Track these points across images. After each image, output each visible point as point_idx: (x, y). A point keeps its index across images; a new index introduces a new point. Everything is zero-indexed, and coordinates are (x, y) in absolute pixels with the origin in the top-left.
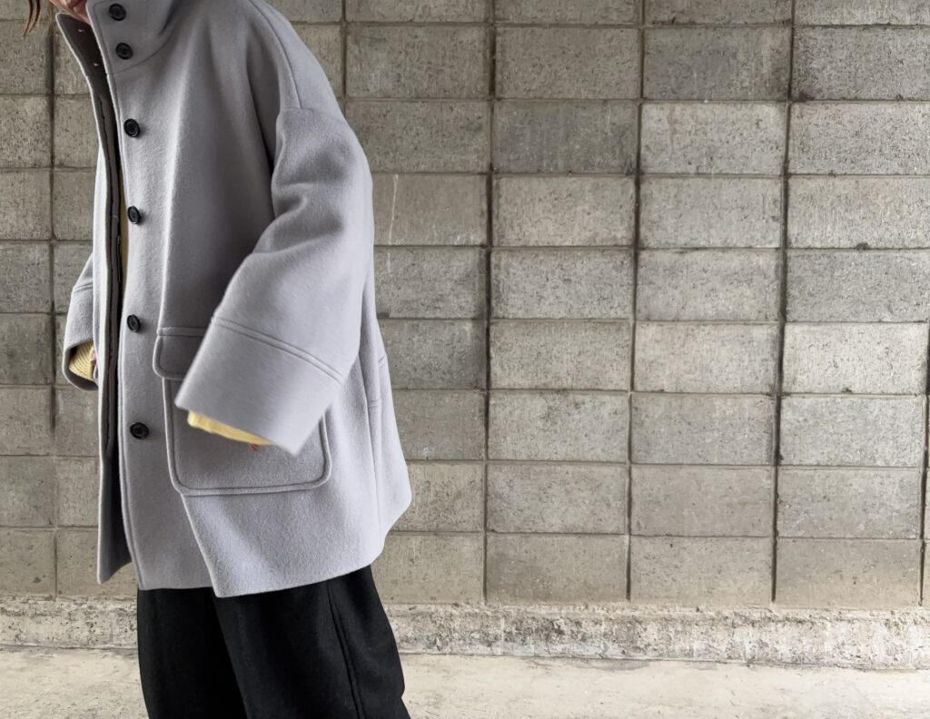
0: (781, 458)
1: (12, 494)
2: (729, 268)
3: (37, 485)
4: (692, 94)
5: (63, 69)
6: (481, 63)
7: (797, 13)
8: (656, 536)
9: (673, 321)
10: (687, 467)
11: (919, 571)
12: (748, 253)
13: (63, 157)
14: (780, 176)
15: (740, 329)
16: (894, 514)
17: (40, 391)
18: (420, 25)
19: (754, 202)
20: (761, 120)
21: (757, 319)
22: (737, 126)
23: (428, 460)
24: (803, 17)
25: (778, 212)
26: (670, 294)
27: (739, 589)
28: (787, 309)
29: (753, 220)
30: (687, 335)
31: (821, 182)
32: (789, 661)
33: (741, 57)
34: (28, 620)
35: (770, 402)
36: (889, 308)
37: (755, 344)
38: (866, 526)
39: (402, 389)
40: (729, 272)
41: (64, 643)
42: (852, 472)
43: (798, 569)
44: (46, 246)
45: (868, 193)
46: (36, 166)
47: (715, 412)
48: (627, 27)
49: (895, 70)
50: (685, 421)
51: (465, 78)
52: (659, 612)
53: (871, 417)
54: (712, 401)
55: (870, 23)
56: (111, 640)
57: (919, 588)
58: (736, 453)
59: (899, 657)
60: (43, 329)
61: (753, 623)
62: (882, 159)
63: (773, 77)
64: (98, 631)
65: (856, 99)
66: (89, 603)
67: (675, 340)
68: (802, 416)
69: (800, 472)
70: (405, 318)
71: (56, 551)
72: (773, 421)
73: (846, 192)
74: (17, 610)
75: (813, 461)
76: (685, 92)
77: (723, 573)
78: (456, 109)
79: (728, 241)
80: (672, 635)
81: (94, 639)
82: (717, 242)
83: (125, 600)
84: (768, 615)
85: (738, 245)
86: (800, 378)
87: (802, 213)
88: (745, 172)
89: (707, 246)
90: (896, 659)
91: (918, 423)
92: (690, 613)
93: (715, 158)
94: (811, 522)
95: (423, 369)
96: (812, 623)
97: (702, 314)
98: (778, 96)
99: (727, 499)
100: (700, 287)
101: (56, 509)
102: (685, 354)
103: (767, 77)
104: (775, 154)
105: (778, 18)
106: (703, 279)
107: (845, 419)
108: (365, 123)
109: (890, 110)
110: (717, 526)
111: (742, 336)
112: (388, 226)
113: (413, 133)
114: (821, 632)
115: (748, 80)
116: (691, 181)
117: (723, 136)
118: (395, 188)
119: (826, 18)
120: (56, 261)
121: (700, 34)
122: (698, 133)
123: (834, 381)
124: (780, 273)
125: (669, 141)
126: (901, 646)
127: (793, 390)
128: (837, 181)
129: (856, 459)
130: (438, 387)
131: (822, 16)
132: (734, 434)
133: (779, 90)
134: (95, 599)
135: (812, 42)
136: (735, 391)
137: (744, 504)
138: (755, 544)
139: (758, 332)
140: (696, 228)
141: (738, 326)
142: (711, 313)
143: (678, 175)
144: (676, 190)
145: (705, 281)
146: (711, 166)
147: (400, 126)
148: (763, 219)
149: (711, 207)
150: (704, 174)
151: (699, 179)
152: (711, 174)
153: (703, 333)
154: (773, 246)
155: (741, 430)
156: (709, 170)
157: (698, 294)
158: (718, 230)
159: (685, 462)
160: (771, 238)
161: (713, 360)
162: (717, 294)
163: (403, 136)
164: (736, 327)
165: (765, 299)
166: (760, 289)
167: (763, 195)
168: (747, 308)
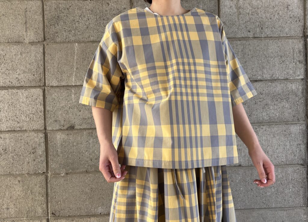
2: (275, 91)
12: (286, 82)
14: (302, 37)
15: (284, 127)
19: (288, 53)
20: (290, 5)
21: (293, 121)
22: (276, 9)
25: (302, 58)
29: (287, 63)
37: (293, 135)
39: (82, 172)
40: (275, 94)
58: (285, 200)
70: (84, 128)
72: (305, 180)
79: (274, 76)
82: (267, 76)
85: (280, 78)
88: (281, 35)
89: (262, 79)
93: (264, 28)
97: (261, 119)
100: (259, 103)
106: (261, 98)
108: (56, 13)
111: (285, 131)
112: (72, 74)
113: (85, 19)
116: (251, 41)
117: (268, 15)
118: (76, 51)
122: (253, 14)
125: (237, 19)
132: (283, 190)
136: (283, 164)
139: (294, 128)
140: (255, 69)
141: (282, 125)
142: (266, 118)
143: (243, 39)
144: (242, 47)
145: (262, 99)
146: (262, 32)
147: (78, 15)
148: (294, 62)
149: (263, 56)
150: (258, 37)
151: (255, 40)
152: (262, 37)
153: (262, 130)
154: (299, 78)
155: (288, 186)
156: (261, 35)
157: (258, 107)
158: (268, 70)
159: (256, 208)
160: (298, 73)
161: (269, 145)
162: (269, 107)
163: (79, 20)
164: (281, 126)
165: (297, 109)
166: (294, 103)
167: (292, 48)
168: (287, 114)
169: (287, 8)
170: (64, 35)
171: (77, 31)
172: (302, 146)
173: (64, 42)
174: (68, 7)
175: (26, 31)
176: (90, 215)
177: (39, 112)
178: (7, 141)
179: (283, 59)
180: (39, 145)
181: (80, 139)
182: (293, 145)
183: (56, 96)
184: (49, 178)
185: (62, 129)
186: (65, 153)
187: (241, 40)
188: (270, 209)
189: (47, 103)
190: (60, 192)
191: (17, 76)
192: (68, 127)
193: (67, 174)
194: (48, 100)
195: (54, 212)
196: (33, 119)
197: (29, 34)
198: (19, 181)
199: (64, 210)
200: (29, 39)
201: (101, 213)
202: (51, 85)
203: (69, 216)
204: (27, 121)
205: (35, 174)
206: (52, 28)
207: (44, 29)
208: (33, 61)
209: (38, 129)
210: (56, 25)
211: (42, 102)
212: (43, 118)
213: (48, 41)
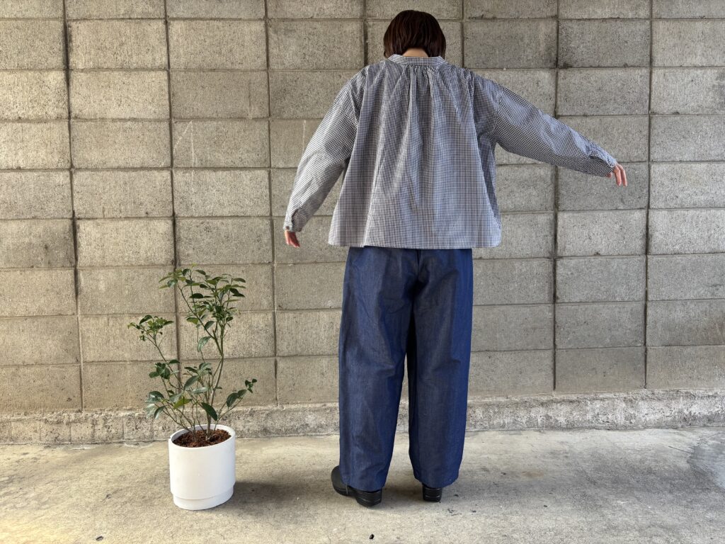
0: (558, 298)
1: (50, 342)
2: (522, 177)
3: (67, 334)
4: (496, 65)
5: (75, 51)
6: (358, 46)
7: (561, 11)
8: (479, 351)
10: (498, 306)
11: (643, 367)
13: (77, 112)
15: (530, 217)
16: (628, 331)
17: (67, 271)
18: (317, 20)
20: (540, 81)
21: (540, 210)
22: (524, 85)
23: (330, 309)
24: (565, 13)
27: (533, 383)
28: (559, 202)
31: (578, 120)
32: (565, 426)
33: (526, 41)
34: (64, 426)
35: (550, 263)
36: (622, 200)
37: (539, 226)
38: (610, 339)
39: (311, 263)
40: (522, 180)
41: (90, 440)
42: (601, 306)
43: (570, 369)
44: (67, 173)
45: (608, 127)
46: (59, 118)
47: (515, 270)
48: (453, 21)
49: (623, 48)
50: (496, 277)
51: (348, 55)
52: (483, 400)
53: (612, 270)
54: (513, 263)
55: (607, 17)
56: (123, 437)
57: (644, 377)
59: (633, 421)
60: (68, 230)
61: (542, 404)
62: (616, 105)
63: (546, 53)
64: (113, 431)
65: (599, 67)
66: (106, 412)
68: (570, 271)
69: (569, 307)
71: (81, 379)
72: (551, 275)
73: (593, 127)
74: (56, 420)
75: (577, 300)
76: (491, 64)
77: (523, 374)
78: (342, 76)
79: (521, 160)
80: (492, 415)
81: (111, 436)
82: (513, 160)
83: (131, 410)
84: (552, 398)
85: (527, 162)
86: (567, 246)
89: (508, 163)
90: (631, 423)
91: (641, 272)
92: (502, 400)
94: (577, 339)
96: (579, 402)
97: (506, 207)
98: (549, 65)
99: (524, 326)
100: (503, 190)
101: (81, 351)
103: (542, 53)
105: (549, 14)
107: (596, 272)
108: (283, 86)
109: (620, 73)
110: (518, 343)
111: (531, 221)
113: (315, 93)
114: (584, 407)
115: (531, 55)
118: (304, 129)
119: (579, 15)
120: (75, 182)
121: (499, 26)
123: (589, 248)
124: (553, 180)
126: (634, 414)
127: (564, 255)
128: (588, 120)
129: (605, 297)
131: (576, 13)
132: (527, 285)
133: (551, 62)
134: (110, 410)
135: (570, 30)
136: (528, 256)
137: (534, 329)
138: (542, 354)
139: (541, 218)
140: (500, 152)
141: (528, 214)
142: (511, 207)
145: (507, 186)
147: (306, 88)
153: (506, 219)
155: (532, 281)
159: (497, 304)
162: (514, 194)
163: (308, 94)
164: (527, 216)
165: (545, 196)
166: (542, 190)
168: (534, 203)
170: (291, 110)
171: (305, 106)
173: (291, 119)
174: (296, 79)
175: (250, 105)
176: (319, 309)
177: (264, 196)
178: (230, 227)
180: (265, 232)
182: (540, 236)
183: (283, 179)
184: (275, 268)
189: (273, 186)
190: (287, 283)
191: (240, 156)
193: (294, 264)
194: (274, 183)
195: (280, 305)
196: (258, 203)
197: (253, 109)
198: (243, 271)
199: (291, 302)
200: (253, 115)
202: (277, 166)
203: (297, 310)
204: (251, 205)
205: (260, 264)
206: (278, 103)
207: (269, 104)
208: (258, 139)
209: (264, 215)
210: (283, 100)
211: (268, 185)
212: (268, 203)
213: (274, 117)
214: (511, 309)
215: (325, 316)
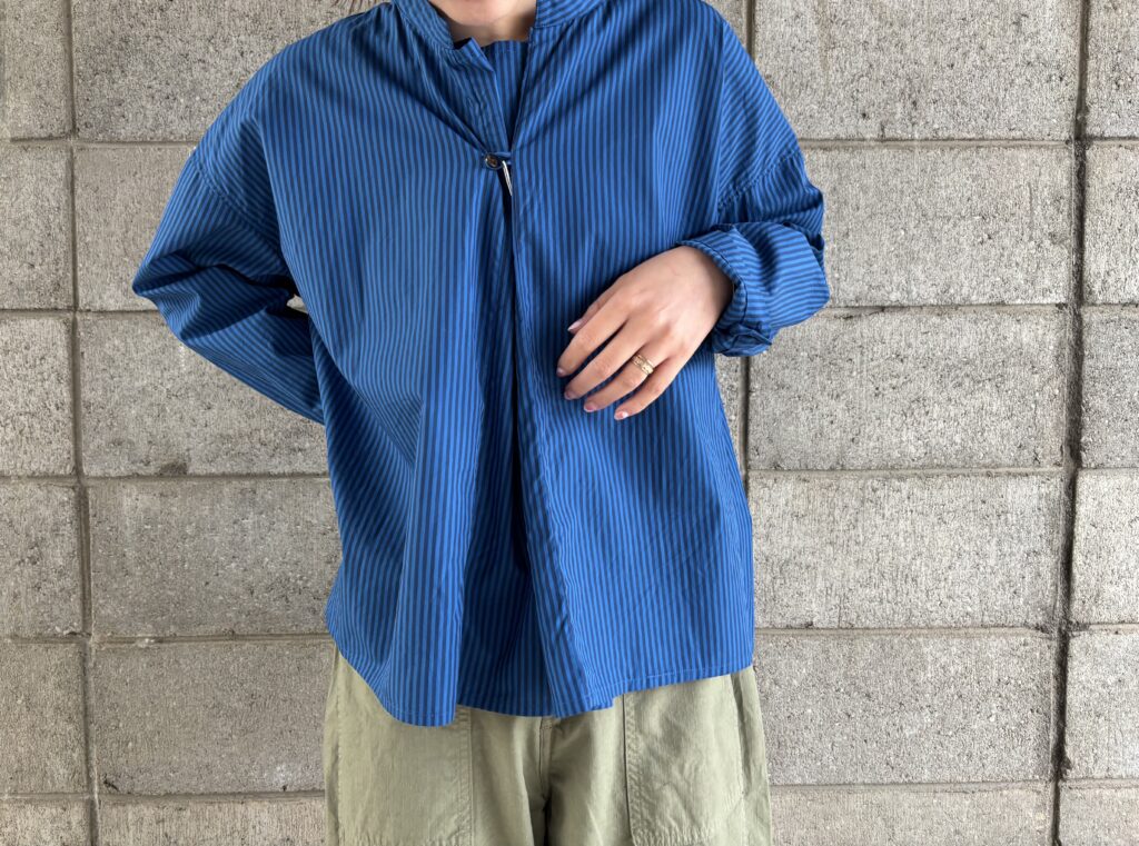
0: (1069, 765)
2: (953, 350)
9: (832, 469)
10: (862, 787)
12: (996, 316)
14: (1067, 142)
15: (981, 487)
19: (1010, 203)
20: (1026, 16)
21: (1016, 463)
22: (972, 29)
23: (286, 793)
25: (1064, 225)
26: (825, 410)
28: (1083, 440)
29: (1007, 242)
30: (863, 502)
35: (1045, 644)
37: (1012, 518)
39: (217, 637)
40: (953, 360)
47: (925, 669)
50: (858, 689)
54: (918, 643)
58: (970, 756)
67: (837, 512)
68: (1116, 672)
69: (1107, 793)
70: (224, 476)
72: (1051, 685)
79: (952, 291)
82: (927, 292)
85: (974, 298)
86: (1106, 587)
87: (1117, 225)
88: (990, 133)
89: (905, 302)
93: (921, 103)
95: (269, 589)
97: (896, 454)
100: (889, 393)
102: (857, 543)
104: (1056, 94)
106: (898, 376)
108: (116, 27)
111: (984, 502)
116: (868, 156)
117: (942, 52)
122: (885, 45)
124: (1067, 362)
125: (817, 66)
127: (1094, 616)
130: (304, 629)
132: (965, 718)
136: (969, 622)
139: (1019, 491)
140: (881, 262)
141: (973, 478)
142: (914, 451)
143: (838, 143)
144: (836, 176)
145: (902, 379)
146: (914, 120)
147: (199, 34)
148: (1031, 239)
149: (913, 214)
150: (896, 140)
151: (885, 151)
152: (912, 140)
153: (897, 495)
154: (1049, 301)
155: (983, 706)
156: (910, 129)
157: (885, 409)
158: (929, 265)
159: (860, 780)
160: (1047, 281)
161: (920, 554)
162: (927, 409)
163: (207, 56)
164: (968, 483)
165: (1034, 418)
166: (1023, 397)
167: (1029, 185)
168: (993, 439)
169: (1014, 27)
170: (148, 112)
171: (198, 98)
172: (1043, 559)
173: (147, 142)
176: (246, 795)
177: (53, 408)
179: (992, 227)
180: (56, 532)
181: (206, 512)
182: (1012, 554)
183: (118, 350)
184: (94, 651)
185: (140, 472)
186: (153, 565)
187: (831, 150)
188: (912, 787)
189: (86, 375)
190: (133, 706)
192: (165, 468)
194: (87, 364)
195: (111, 778)
196: (31, 433)
197: (12, 106)
199: (148, 770)
200: (14, 127)
201: (284, 788)
202: (97, 305)
203: (168, 795)
204: (7, 439)
205: (40, 638)
206: (101, 86)
207: (70, 88)
208: (29, 211)
209: (51, 471)
210: (117, 74)
211: (66, 372)
212: (68, 430)
213: (84, 133)
214: (907, 799)
215: (265, 817)
